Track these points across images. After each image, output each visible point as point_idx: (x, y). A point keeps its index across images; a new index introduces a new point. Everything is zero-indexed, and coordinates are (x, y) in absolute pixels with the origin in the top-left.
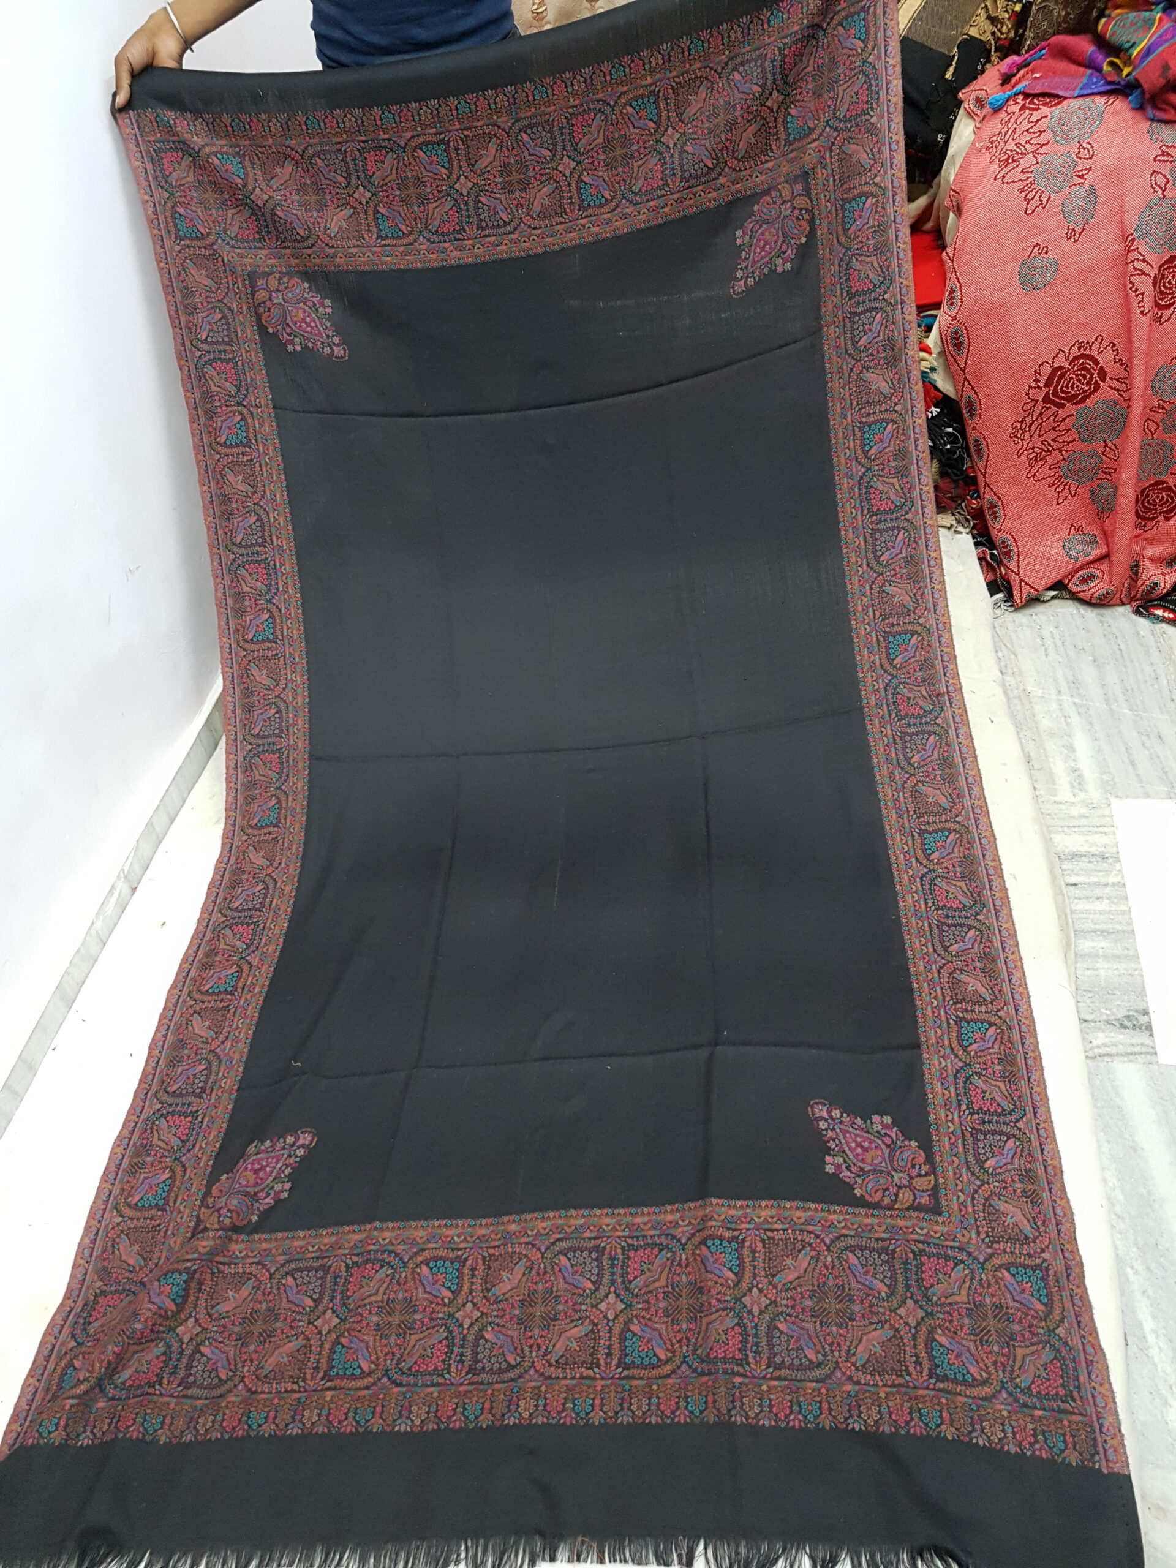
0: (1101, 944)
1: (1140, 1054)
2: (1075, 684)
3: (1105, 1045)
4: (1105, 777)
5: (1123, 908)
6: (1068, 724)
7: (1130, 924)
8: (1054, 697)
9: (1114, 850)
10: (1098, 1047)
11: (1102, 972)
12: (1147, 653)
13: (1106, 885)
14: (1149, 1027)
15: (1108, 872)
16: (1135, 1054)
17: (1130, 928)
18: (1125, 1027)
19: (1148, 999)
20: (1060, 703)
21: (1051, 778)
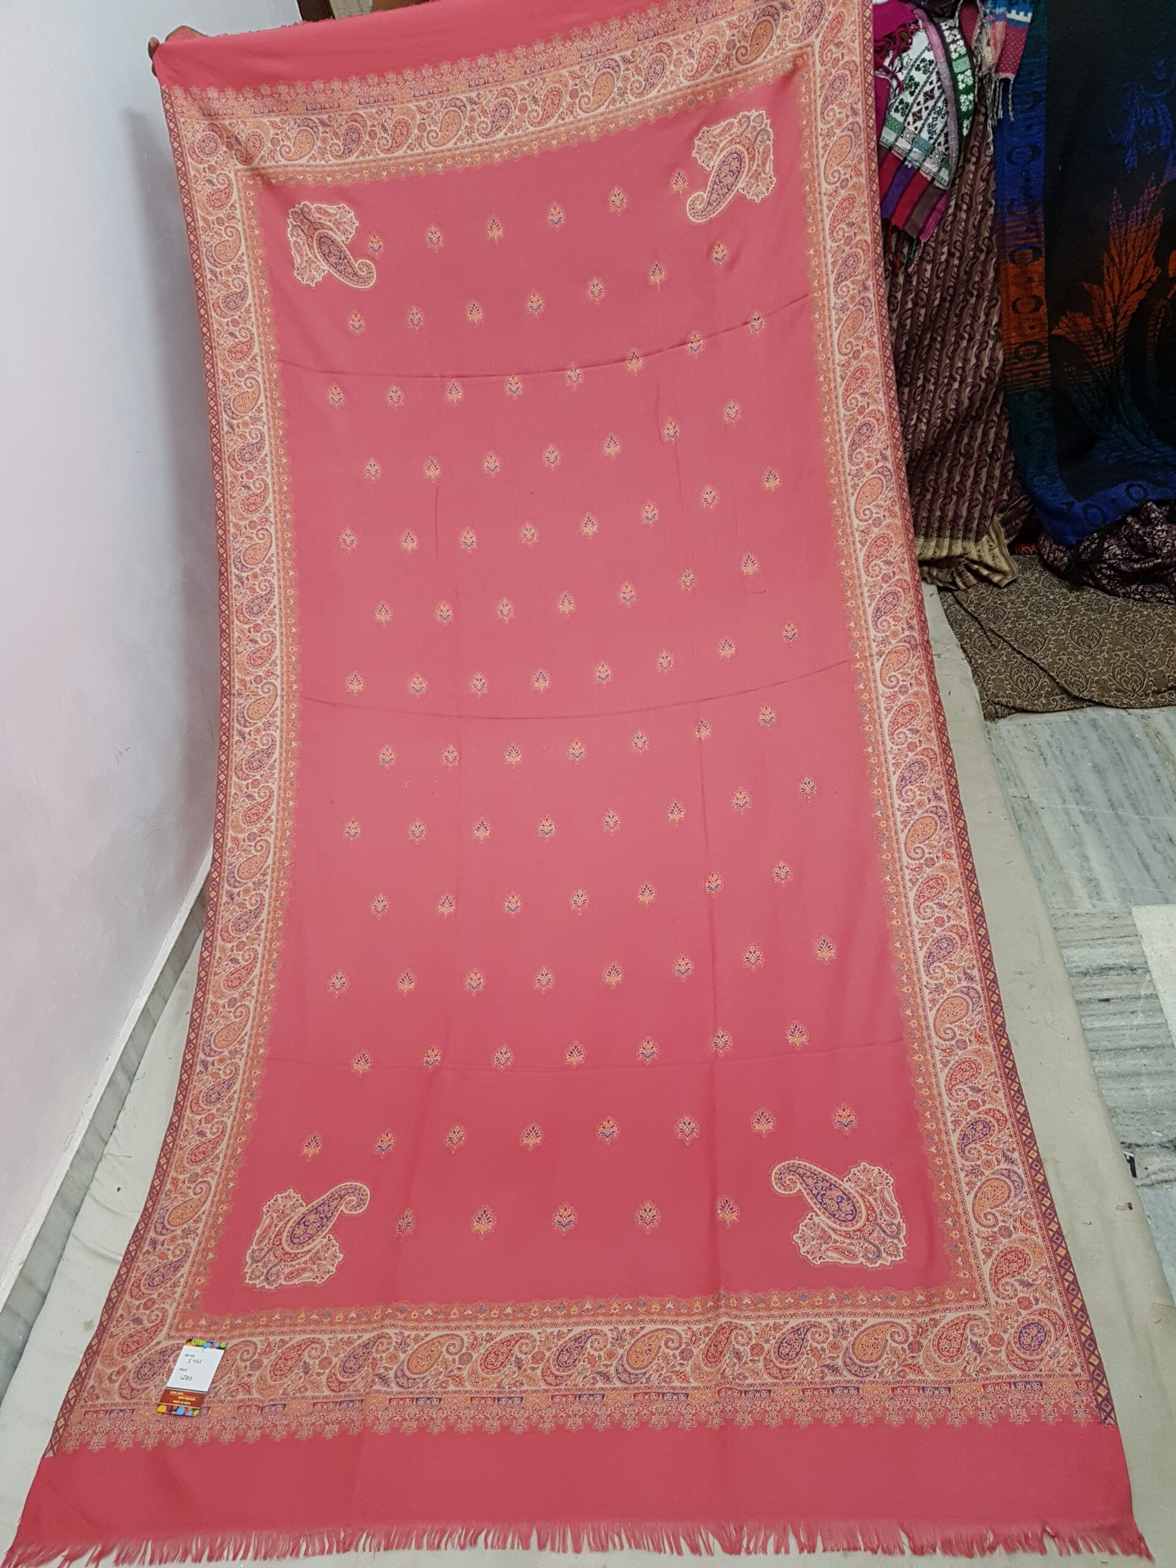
0: (1141, 1061)
2: (1078, 790)
3: (1162, 1171)
4: (1122, 885)
5: (1159, 1021)
6: (1077, 833)
7: (1169, 1037)
8: (1060, 807)
9: (1140, 960)
10: (1155, 1173)
11: (1148, 1091)
12: (1146, 756)
13: (1139, 998)
15: (1139, 984)
17: (1169, 1042)
20: (1067, 812)
21: (1069, 890)
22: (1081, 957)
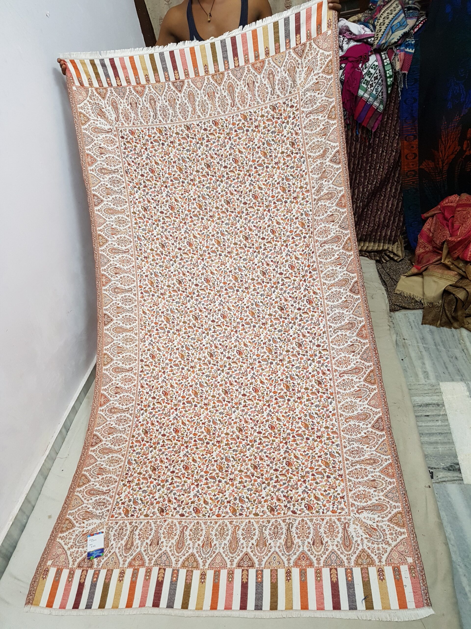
0: (439, 438)
1: (457, 480)
2: (423, 338)
3: (443, 478)
4: (437, 374)
5: (447, 424)
6: (421, 355)
7: (450, 430)
8: (416, 345)
9: (442, 402)
10: (440, 478)
11: (440, 449)
13: (439, 415)
14: (459, 470)
15: (440, 410)
16: (455, 480)
17: (449, 432)
18: (450, 470)
19: (459, 458)
20: (418, 347)
21: (416, 375)
22: (419, 400)
